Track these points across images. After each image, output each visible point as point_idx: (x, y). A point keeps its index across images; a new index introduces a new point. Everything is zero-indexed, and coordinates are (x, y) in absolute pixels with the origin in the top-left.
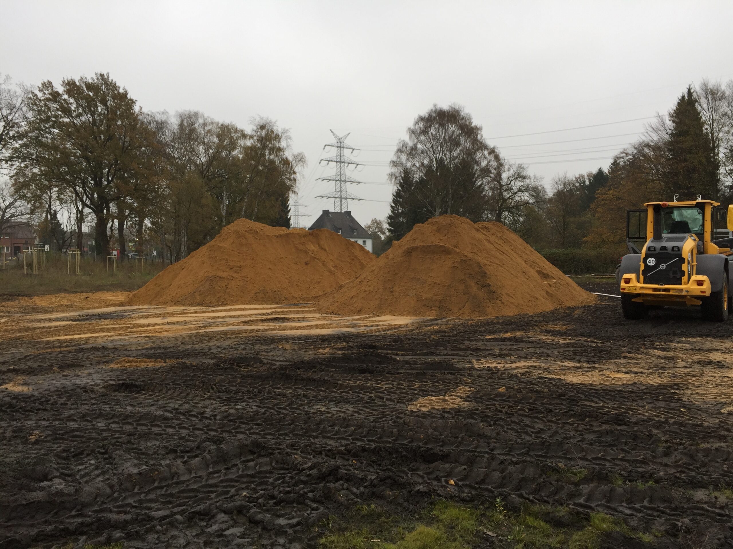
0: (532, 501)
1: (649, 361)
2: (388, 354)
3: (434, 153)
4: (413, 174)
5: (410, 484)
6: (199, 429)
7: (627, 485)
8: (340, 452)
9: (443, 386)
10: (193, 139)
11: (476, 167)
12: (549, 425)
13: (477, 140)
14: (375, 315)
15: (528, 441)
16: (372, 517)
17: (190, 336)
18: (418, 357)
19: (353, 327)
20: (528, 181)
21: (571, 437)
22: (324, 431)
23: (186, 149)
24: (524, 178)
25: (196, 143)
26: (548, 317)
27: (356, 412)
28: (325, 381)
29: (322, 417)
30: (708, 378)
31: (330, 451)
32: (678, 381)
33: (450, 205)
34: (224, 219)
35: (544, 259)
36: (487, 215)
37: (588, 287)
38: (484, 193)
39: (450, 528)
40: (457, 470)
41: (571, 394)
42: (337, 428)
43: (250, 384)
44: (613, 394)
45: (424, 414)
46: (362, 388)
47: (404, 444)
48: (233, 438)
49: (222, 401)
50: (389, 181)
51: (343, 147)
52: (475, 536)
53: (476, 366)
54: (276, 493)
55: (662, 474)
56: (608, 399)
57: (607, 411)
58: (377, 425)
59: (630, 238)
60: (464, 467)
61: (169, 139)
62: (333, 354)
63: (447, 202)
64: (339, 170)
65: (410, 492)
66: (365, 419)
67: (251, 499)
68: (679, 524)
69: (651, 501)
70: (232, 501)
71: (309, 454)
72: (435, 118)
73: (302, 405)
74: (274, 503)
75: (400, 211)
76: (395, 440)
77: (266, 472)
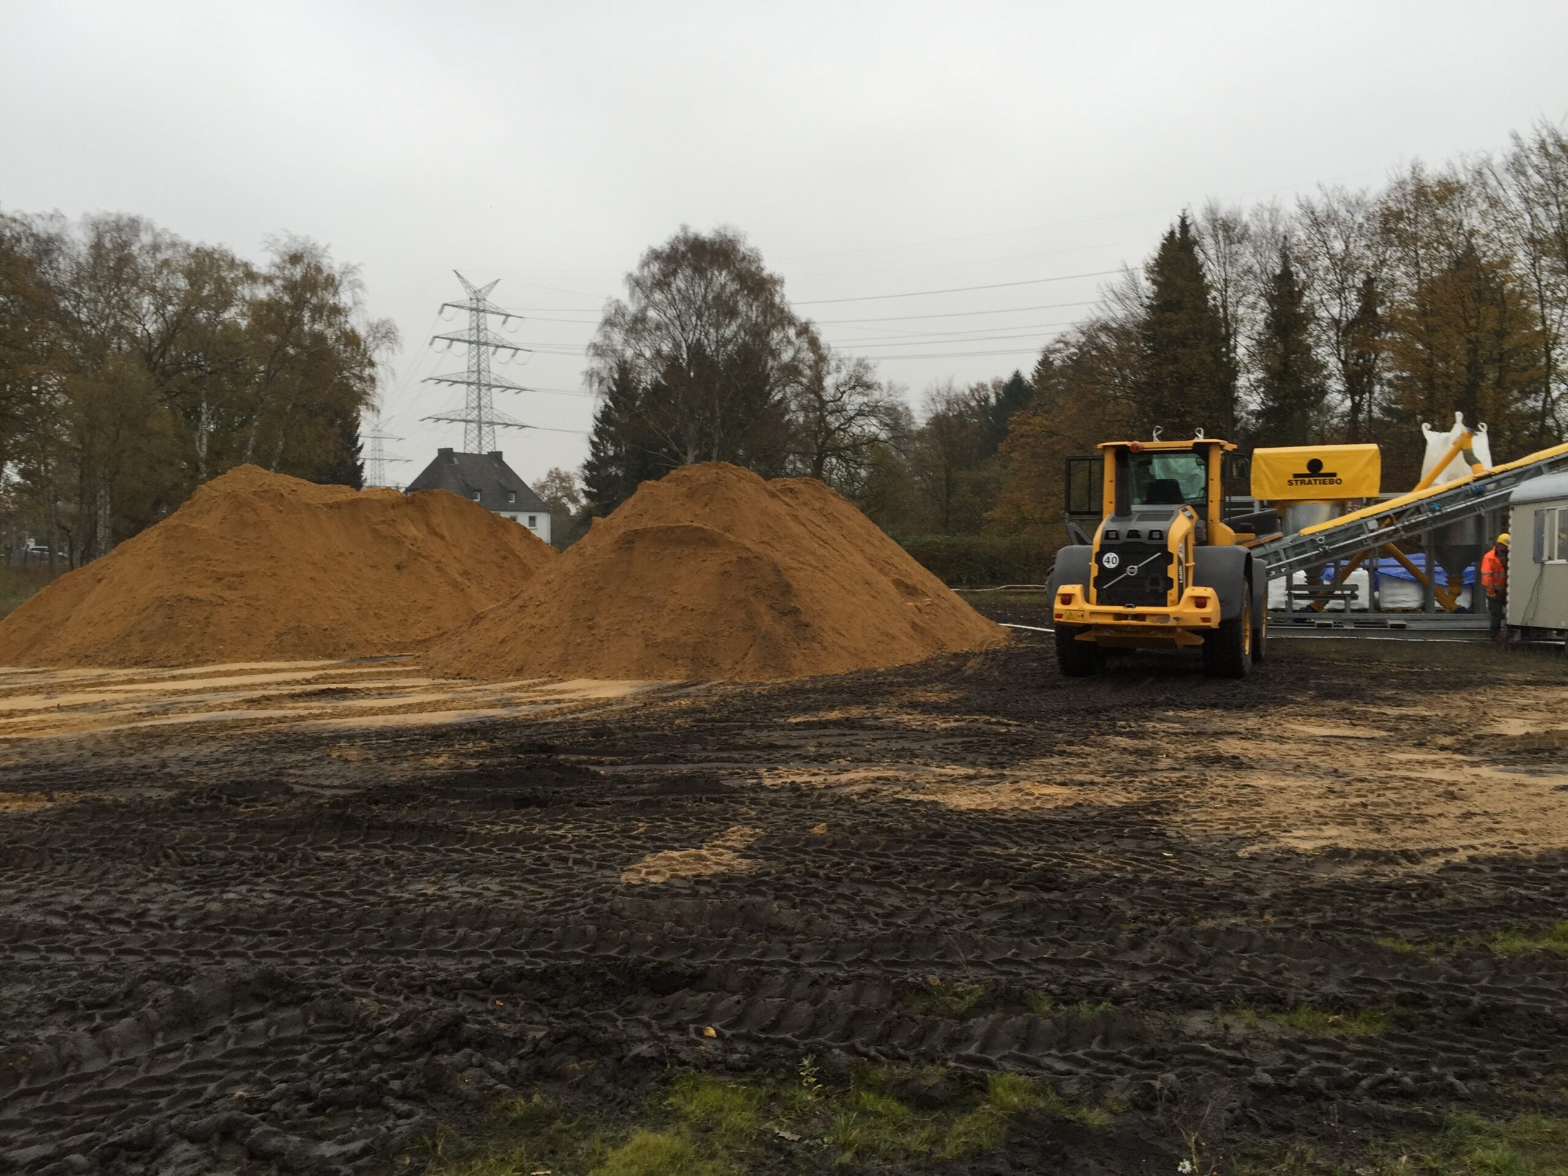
0: (873, 1060)
1: (1105, 759)
2: (579, 762)
3: (683, 329)
4: (639, 373)
5: (619, 1043)
6: (130, 952)
7: (1059, 1011)
8: (467, 985)
9: (696, 828)
10: (126, 280)
11: (770, 363)
12: (911, 899)
13: (773, 305)
14: (553, 679)
15: (870, 934)
16: (533, 1123)
17: (115, 737)
18: (644, 767)
19: (504, 706)
20: (876, 395)
21: (954, 921)
22: (432, 940)
23: (108, 302)
24: (868, 387)
25: (135, 290)
26: (916, 675)
27: (504, 893)
28: (438, 829)
29: (428, 909)
30: (1215, 790)
31: (443, 982)
32: (1158, 796)
33: (717, 441)
34: (203, 467)
35: (907, 556)
36: (794, 463)
37: (994, 613)
38: (787, 418)
39: (704, 1130)
40: (721, 1006)
41: (956, 831)
42: (461, 931)
43: (258, 843)
44: (1036, 827)
45: (655, 889)
46: (520, 839)
47: (609, 958)
48: (215, 967)
49: (191, 884)
50: (586, 387)
51: (484, 311)
52: (754, 1143)
53: (767, 782)
54: (314, 1086)
55: (1126, 985)
56: (1028, 839)
57: (1025, 864)
58: (552, 918)
59: (1072, 513)
60: (735, 998)
61: (66, 278)
62: (457, 768)
63: (710, 435)
64: (474, 361)
65: (619, 1060)
66: (525, 907)
67: (255, 1106)
68: (1157, 1084)
69: (1105, 1043)
70: (209, 1113)
71: (395, 993)
72: (684, 255)
73: (381, 884)
74: (309, 1109)
75: (611, 453)
76: (592, 950)
77: (293, 1040)
